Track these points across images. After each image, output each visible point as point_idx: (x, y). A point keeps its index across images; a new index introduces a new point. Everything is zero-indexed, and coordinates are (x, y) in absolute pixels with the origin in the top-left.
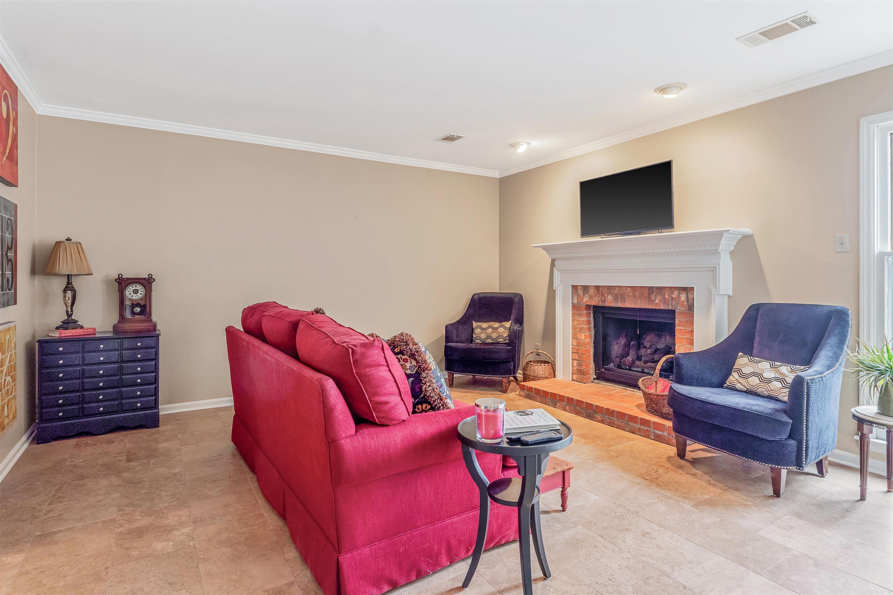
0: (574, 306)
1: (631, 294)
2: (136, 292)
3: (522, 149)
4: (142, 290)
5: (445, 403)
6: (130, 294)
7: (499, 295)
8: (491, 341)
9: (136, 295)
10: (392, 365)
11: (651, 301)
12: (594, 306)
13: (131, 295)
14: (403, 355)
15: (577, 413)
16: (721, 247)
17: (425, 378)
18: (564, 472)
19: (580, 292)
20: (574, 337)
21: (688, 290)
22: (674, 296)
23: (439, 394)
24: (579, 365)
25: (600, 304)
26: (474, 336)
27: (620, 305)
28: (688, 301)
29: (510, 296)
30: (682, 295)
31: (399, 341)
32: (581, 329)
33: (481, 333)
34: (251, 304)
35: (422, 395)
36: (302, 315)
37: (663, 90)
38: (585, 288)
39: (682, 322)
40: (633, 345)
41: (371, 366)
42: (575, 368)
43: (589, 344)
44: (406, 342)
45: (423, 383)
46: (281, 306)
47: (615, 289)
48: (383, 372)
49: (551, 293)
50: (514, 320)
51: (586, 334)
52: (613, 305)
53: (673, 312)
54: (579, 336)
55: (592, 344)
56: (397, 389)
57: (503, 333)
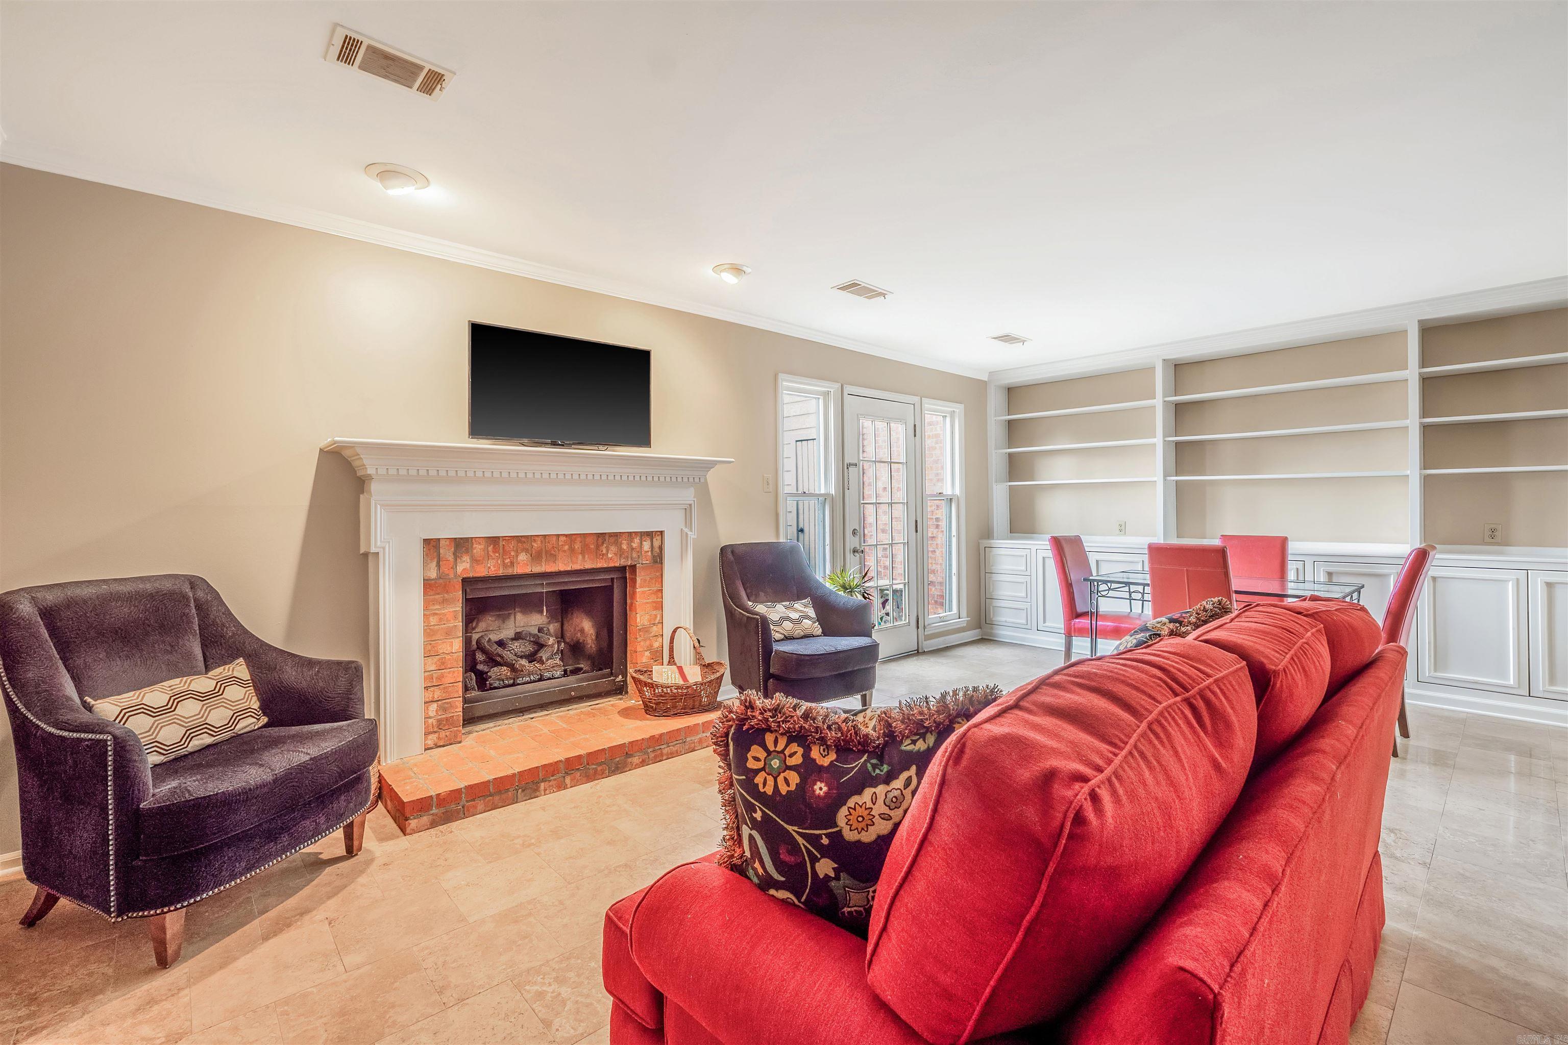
0: (429, 586)
19: (447, 553)
20: (430, 652)
21: (655, 535)
22: (634, 545)
28: (655, 550)
30: (646, 543)
38: (461, 545)
39: (645, 579)
42: (431, 720)
53: (630, 569)
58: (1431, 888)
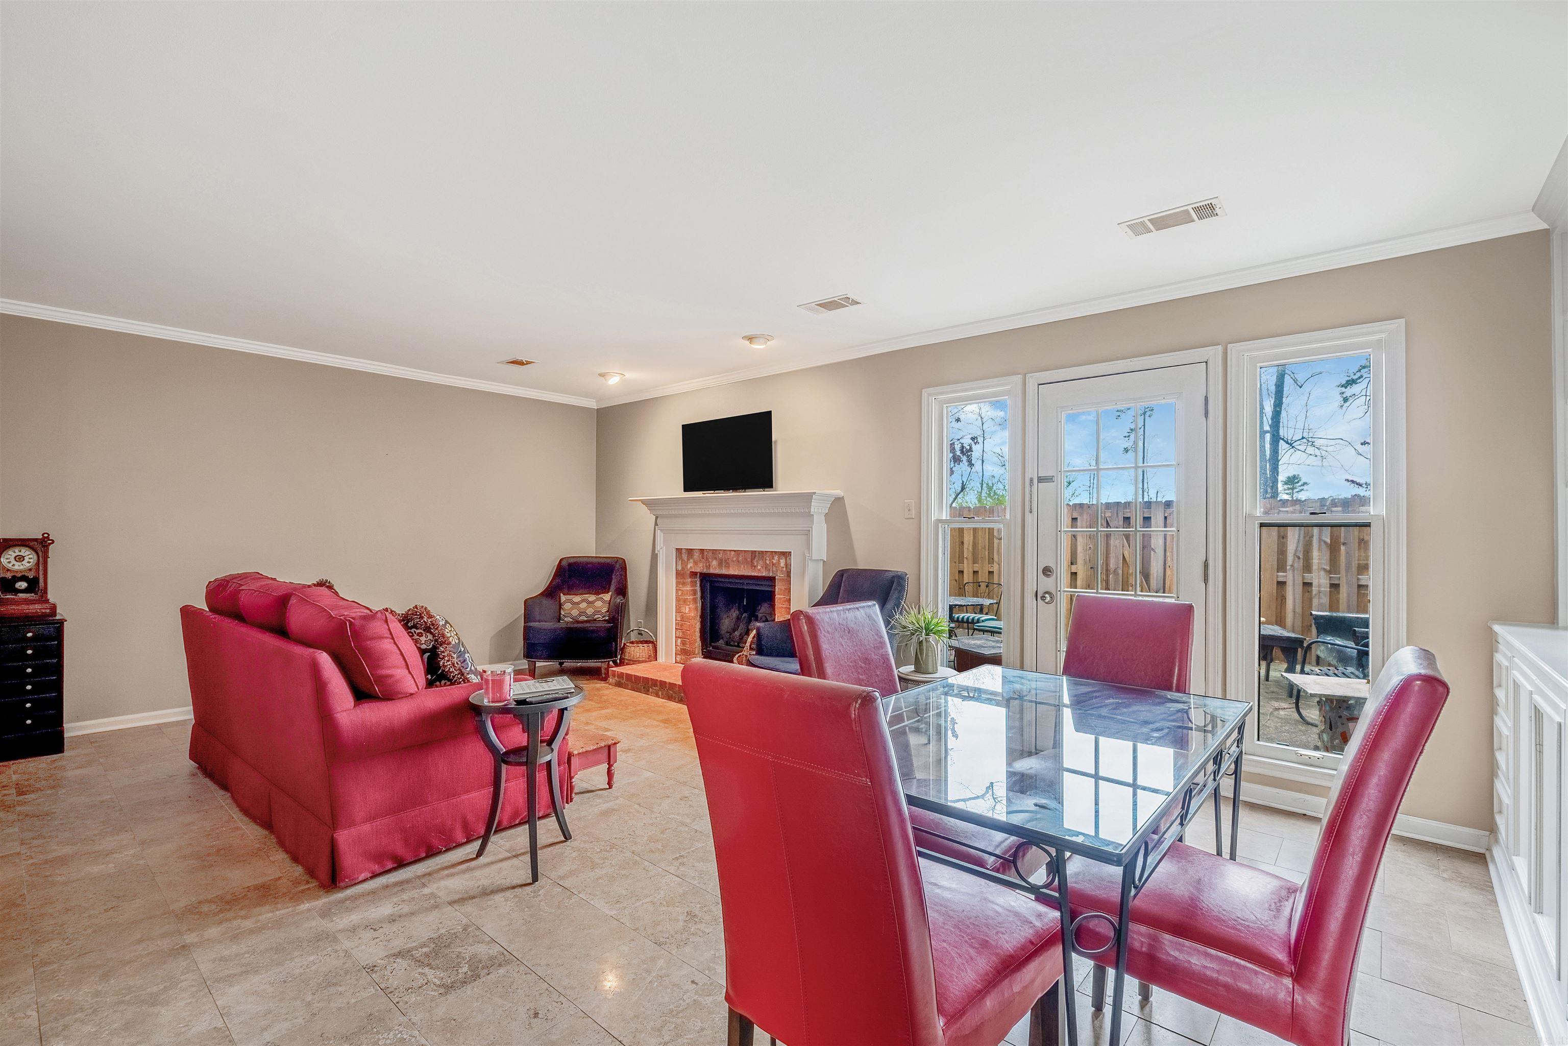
0: (678, 574)
1: (735, 559)
2: (20, 559)
3: (614, 381)
4: (31, 556)
5: (467, 679)
6: (9, 562)
7: (594, 560)
8: (586, 619)
9: (20, 564)
10: (397, 637)
11: (753, 567)
12: (701, 574)
13: (12, 564)
14: (417, 629)
15: (670, 698)
16: (812, 510)
17: (443, 652)
18: (609, 747)
19: (685, 557)
20: (678, 611)
21: (786, 555)
22: (774, 562)
23: (460, 669)
24: (683, 643)
25: (705, 571)
26: (562, 613)
27: (724, 571)
28: (786, 567)
29: (608, 561)
30: (781, 560)
31: (413, 614)
32: (685, 601)
33: (572, 609)
34: (220, 575)
35: (440, 671)
36: (295, 589)
37: (751, 339)
38: (690, 552)
39: (781, 590)
40: (745, 617)
41: (372, 639)
42: (678, 648)
43: (694, 618)
44: (420, 614)
45: (440, 658)
46: (267, 578)
47: (719, 553)
48: (387, 645)
49: (654, 557)
50: (615, 591)
51: (691, 606)
52: (717, 571)
53: (772, 579)
54: (683, 610)
55: (698, 618)
56: (403, 662)
57: (602, 607)
58: (339, 948)
